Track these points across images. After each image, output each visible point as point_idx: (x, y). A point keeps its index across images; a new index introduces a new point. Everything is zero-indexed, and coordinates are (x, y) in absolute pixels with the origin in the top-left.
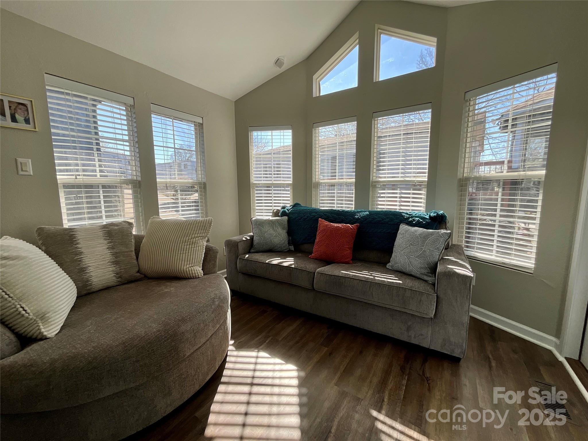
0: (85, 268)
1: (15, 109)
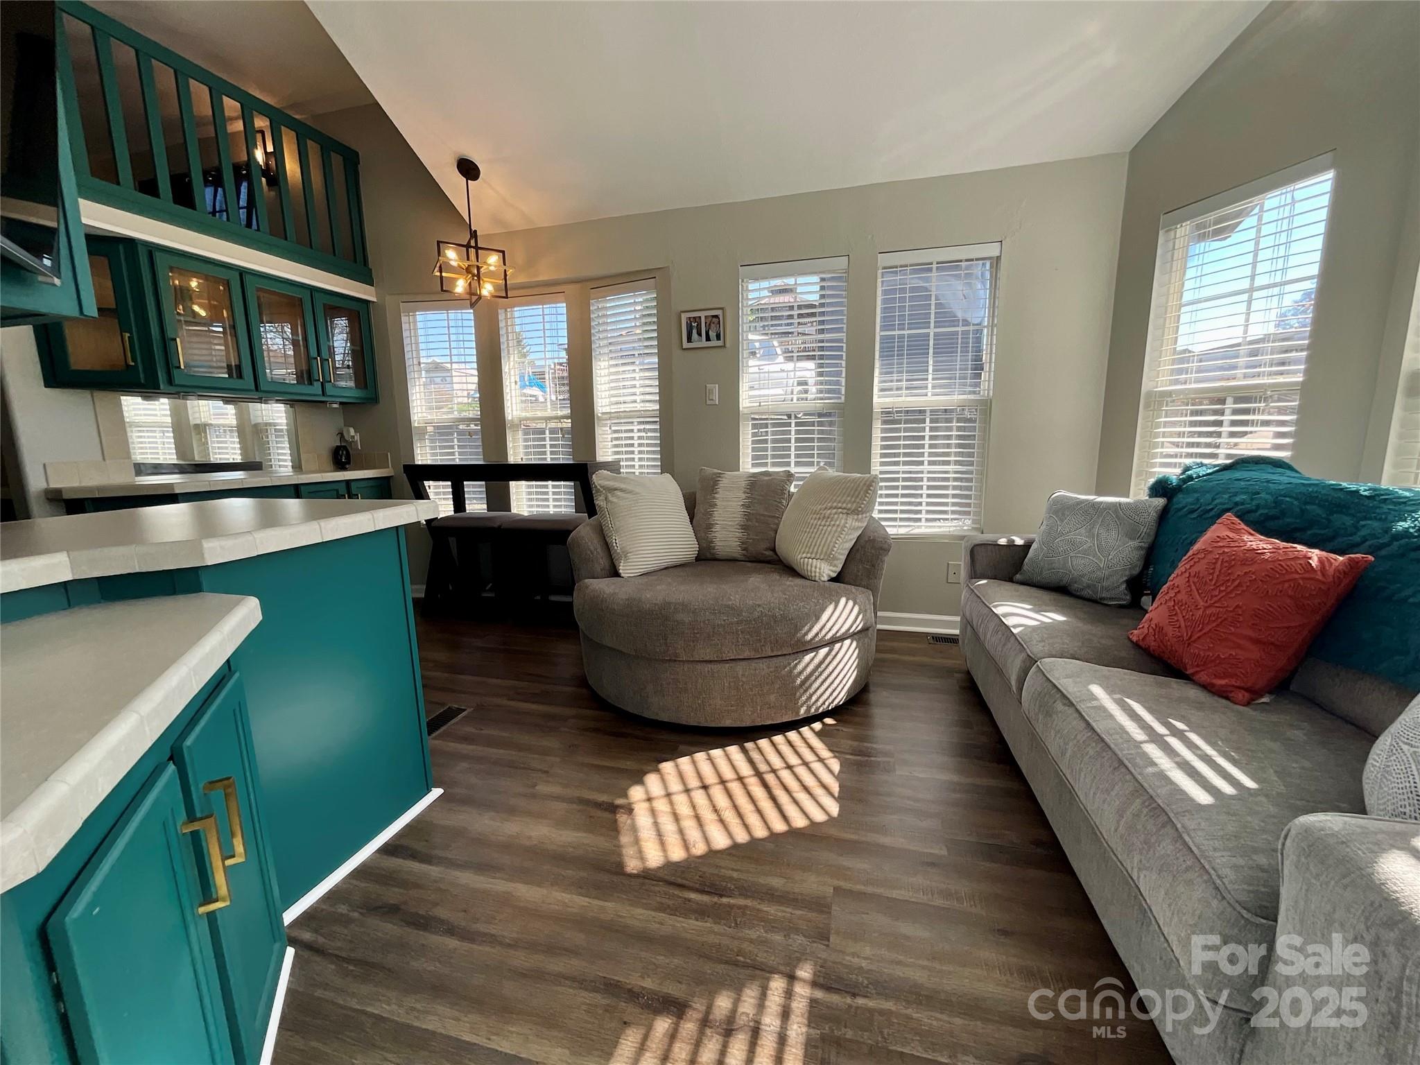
0: (712, 524)
1: (710, 325)
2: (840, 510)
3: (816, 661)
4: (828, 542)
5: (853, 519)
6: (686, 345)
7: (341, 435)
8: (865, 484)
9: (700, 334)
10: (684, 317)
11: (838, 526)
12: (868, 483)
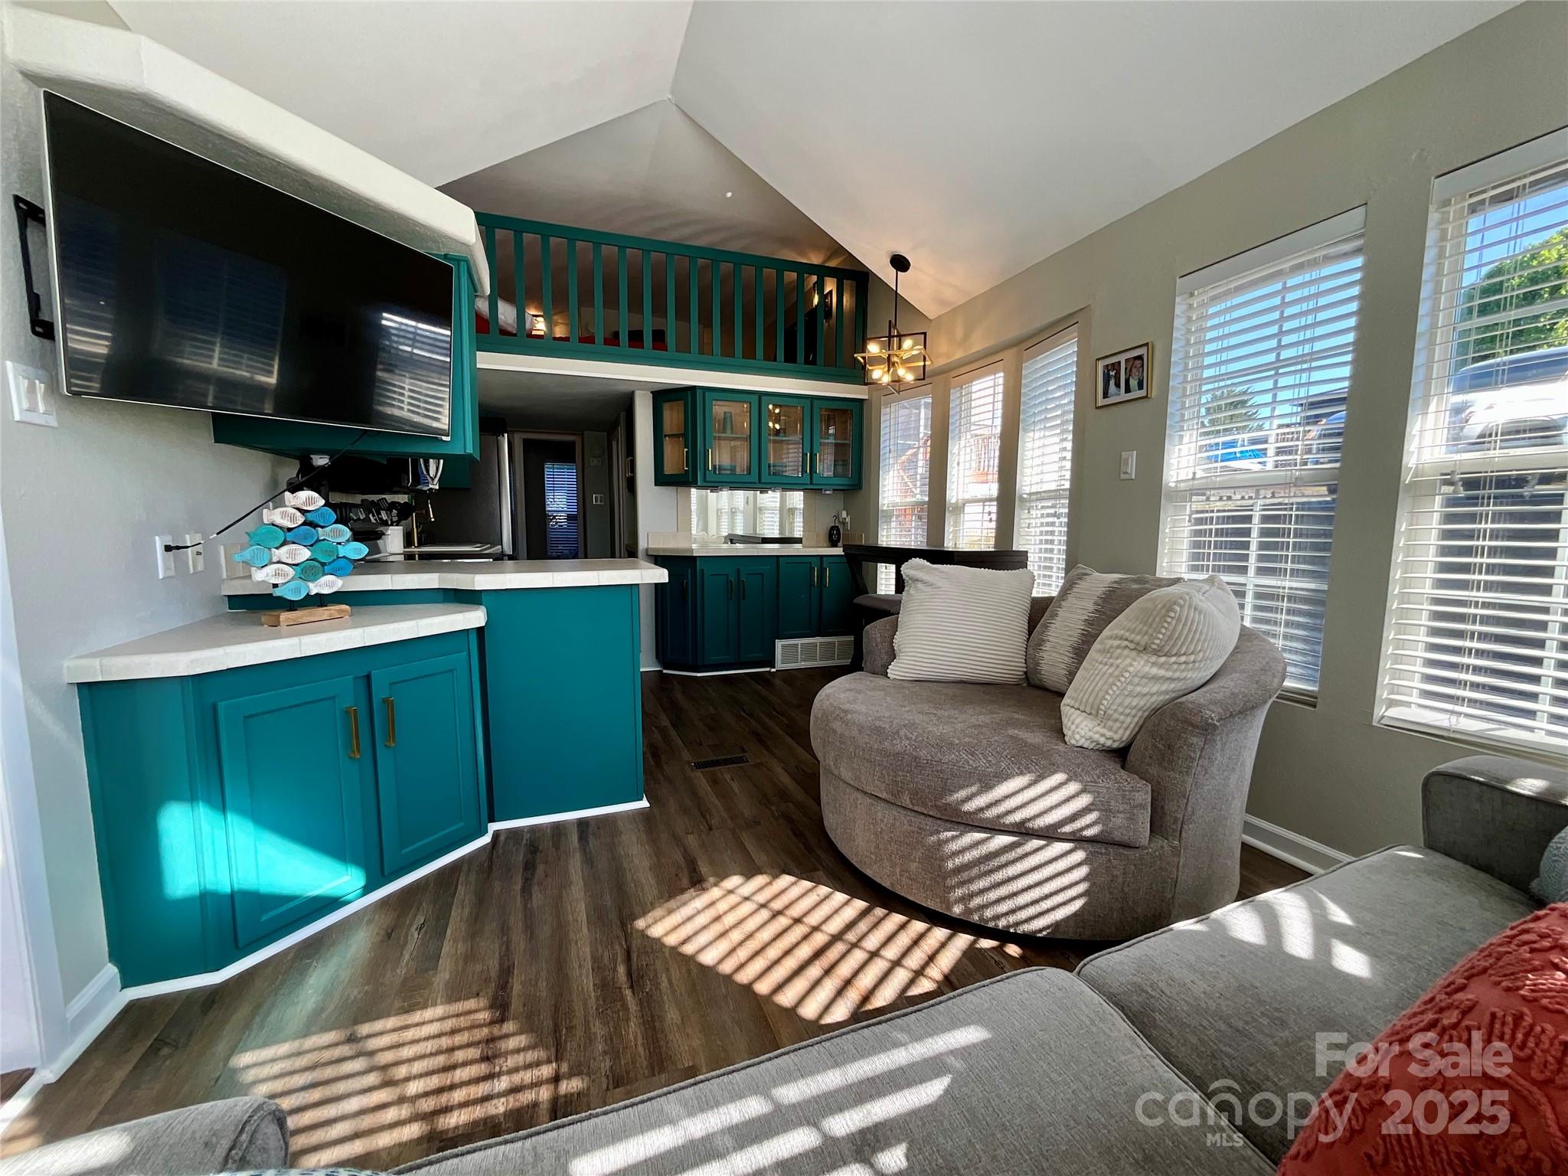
1: (1131, 370)
2: (1126, 643)
3: (984, 850)
4: (1097, 689)
5: (1147, 661)
6: (1101, 402)
7: (837, 517)
8: (1164, 606)
9: (1118, 385)
10: (1101, 365)
11: (1118, 666)
12: (1168, 605)
